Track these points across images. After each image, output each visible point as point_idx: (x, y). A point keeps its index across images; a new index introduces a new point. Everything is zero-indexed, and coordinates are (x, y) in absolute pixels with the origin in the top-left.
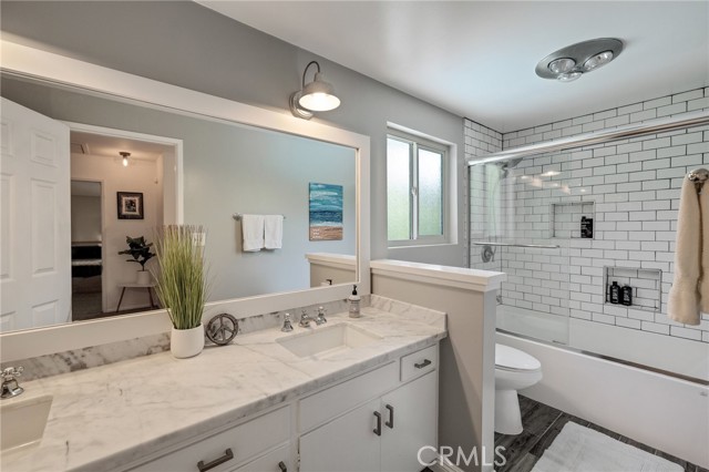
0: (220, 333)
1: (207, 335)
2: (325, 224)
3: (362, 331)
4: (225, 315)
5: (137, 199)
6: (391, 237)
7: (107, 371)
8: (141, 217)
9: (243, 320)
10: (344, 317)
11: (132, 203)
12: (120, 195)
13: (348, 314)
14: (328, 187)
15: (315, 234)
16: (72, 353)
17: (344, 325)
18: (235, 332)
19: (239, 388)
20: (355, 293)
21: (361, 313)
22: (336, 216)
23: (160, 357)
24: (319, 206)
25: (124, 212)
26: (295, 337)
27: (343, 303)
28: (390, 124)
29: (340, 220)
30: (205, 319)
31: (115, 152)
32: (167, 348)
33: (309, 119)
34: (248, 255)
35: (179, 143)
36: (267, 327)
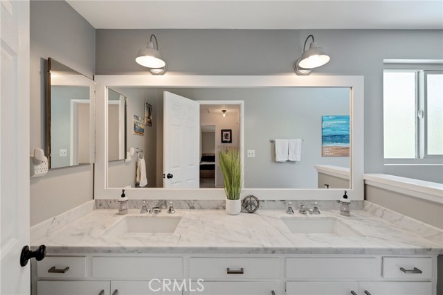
0: (250, 206)
1: (242, 205)
2: (335, 145)
3: (349, 227)
4: (253, 196)
5: (229, 133)
6: (386, 156)
7: (201, 212)
8: (230, 142)
9: (263, 201)
10: (336, 214)
11: (227, 134)
12: (222, 131)
13: (339, 212)
14: (338, 118)
15: (327, 152)
16: (190, 201)
17: (335, 219)
18: (257, 207)
19: (250, 237)
20: (345, 197)
21: (351, 213)
22: (344, 138)
23: (221, 211)
24: (328, 132)
25: (224, 140)
26: (294, 218)
27: (337, 203)
28: (386, 61)
29: (348, 141)
30: (242, 197)
31: (220, 110)
32: (224, 208)
33: (308, 74)
34: (278, 164)
35: (242, 102)
36: (277, 208)
